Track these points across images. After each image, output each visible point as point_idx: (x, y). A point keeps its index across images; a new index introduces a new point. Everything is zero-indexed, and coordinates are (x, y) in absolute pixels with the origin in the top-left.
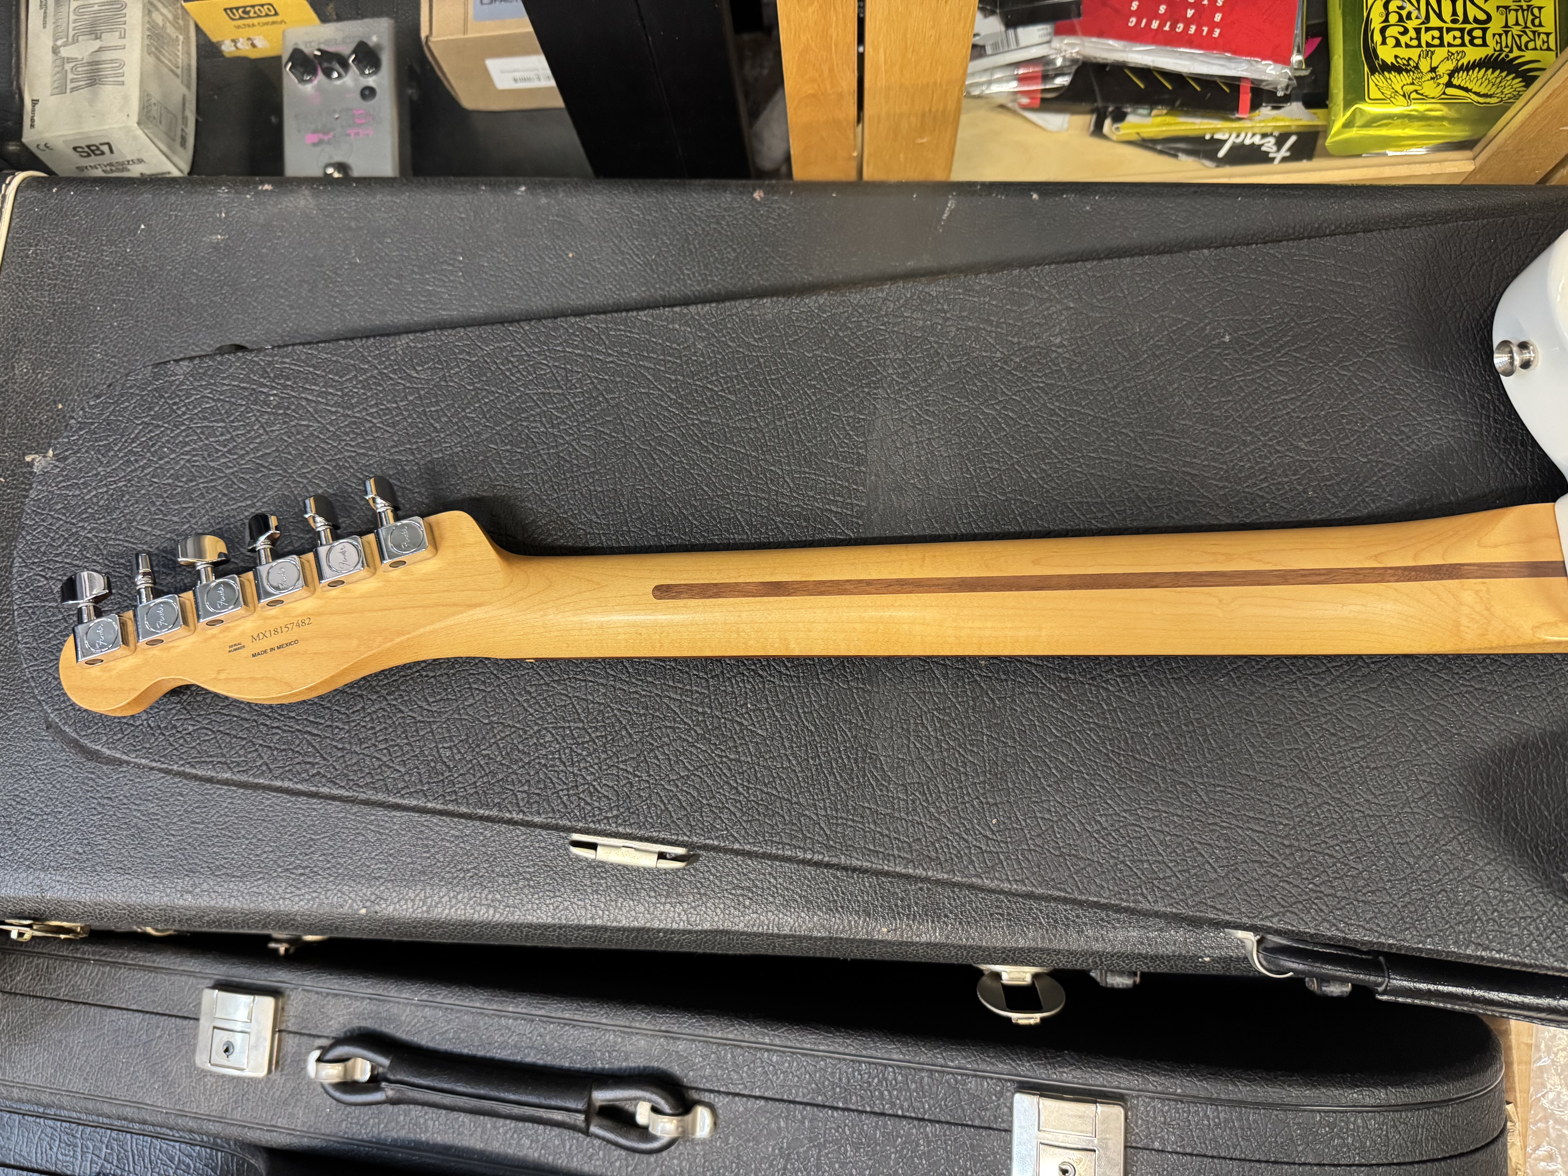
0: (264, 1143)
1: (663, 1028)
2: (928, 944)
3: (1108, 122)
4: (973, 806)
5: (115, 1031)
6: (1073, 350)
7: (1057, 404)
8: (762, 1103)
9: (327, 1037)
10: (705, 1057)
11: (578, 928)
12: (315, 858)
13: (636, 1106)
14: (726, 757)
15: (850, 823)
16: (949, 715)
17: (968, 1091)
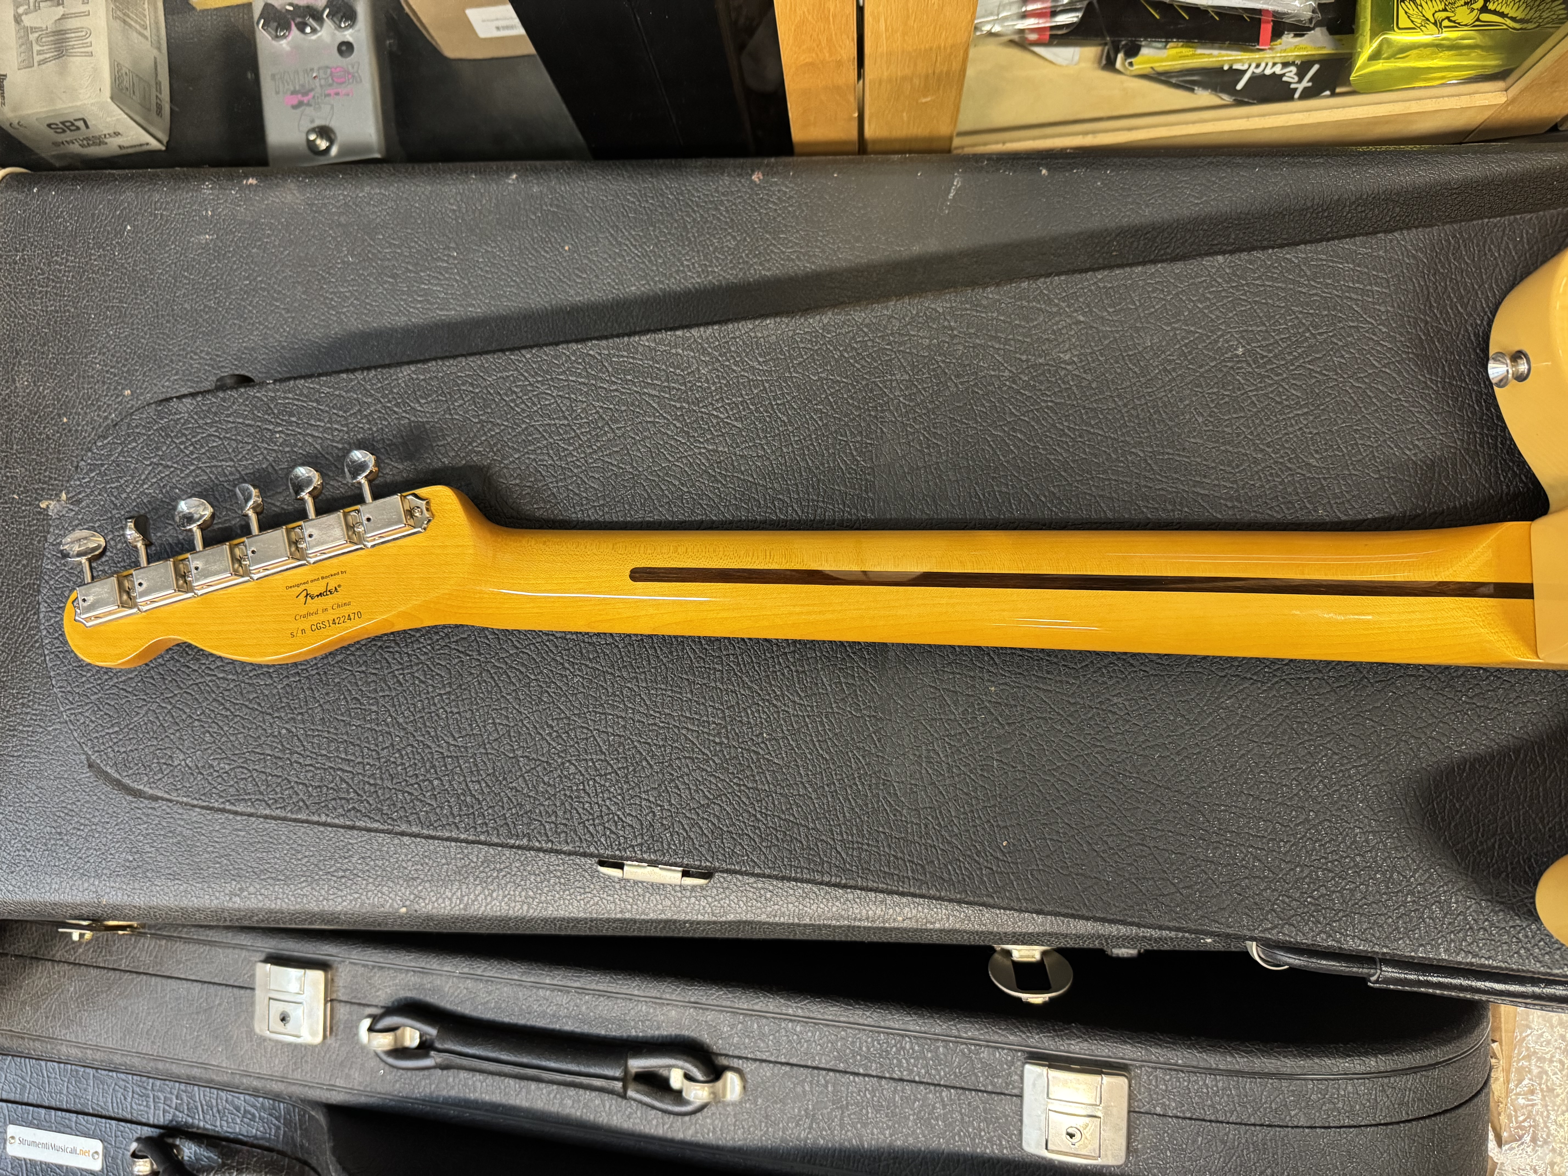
0: (324, 1100)
1: (692, 1000)
2: (941, 931)
3: (1120, 56)
4: (984, 829)
5: (177, 999)
6: (1083, 367)
7: (1066, 424)
8: (788, 1068)
9: (376, 1006)
10: (732, 1026)
11: (608, 920)
12: (354, 860)
13: (669, 1071)
14: (744, 785)
15: (865, 847)
16: (960, 740)
17: (980, 1059)
